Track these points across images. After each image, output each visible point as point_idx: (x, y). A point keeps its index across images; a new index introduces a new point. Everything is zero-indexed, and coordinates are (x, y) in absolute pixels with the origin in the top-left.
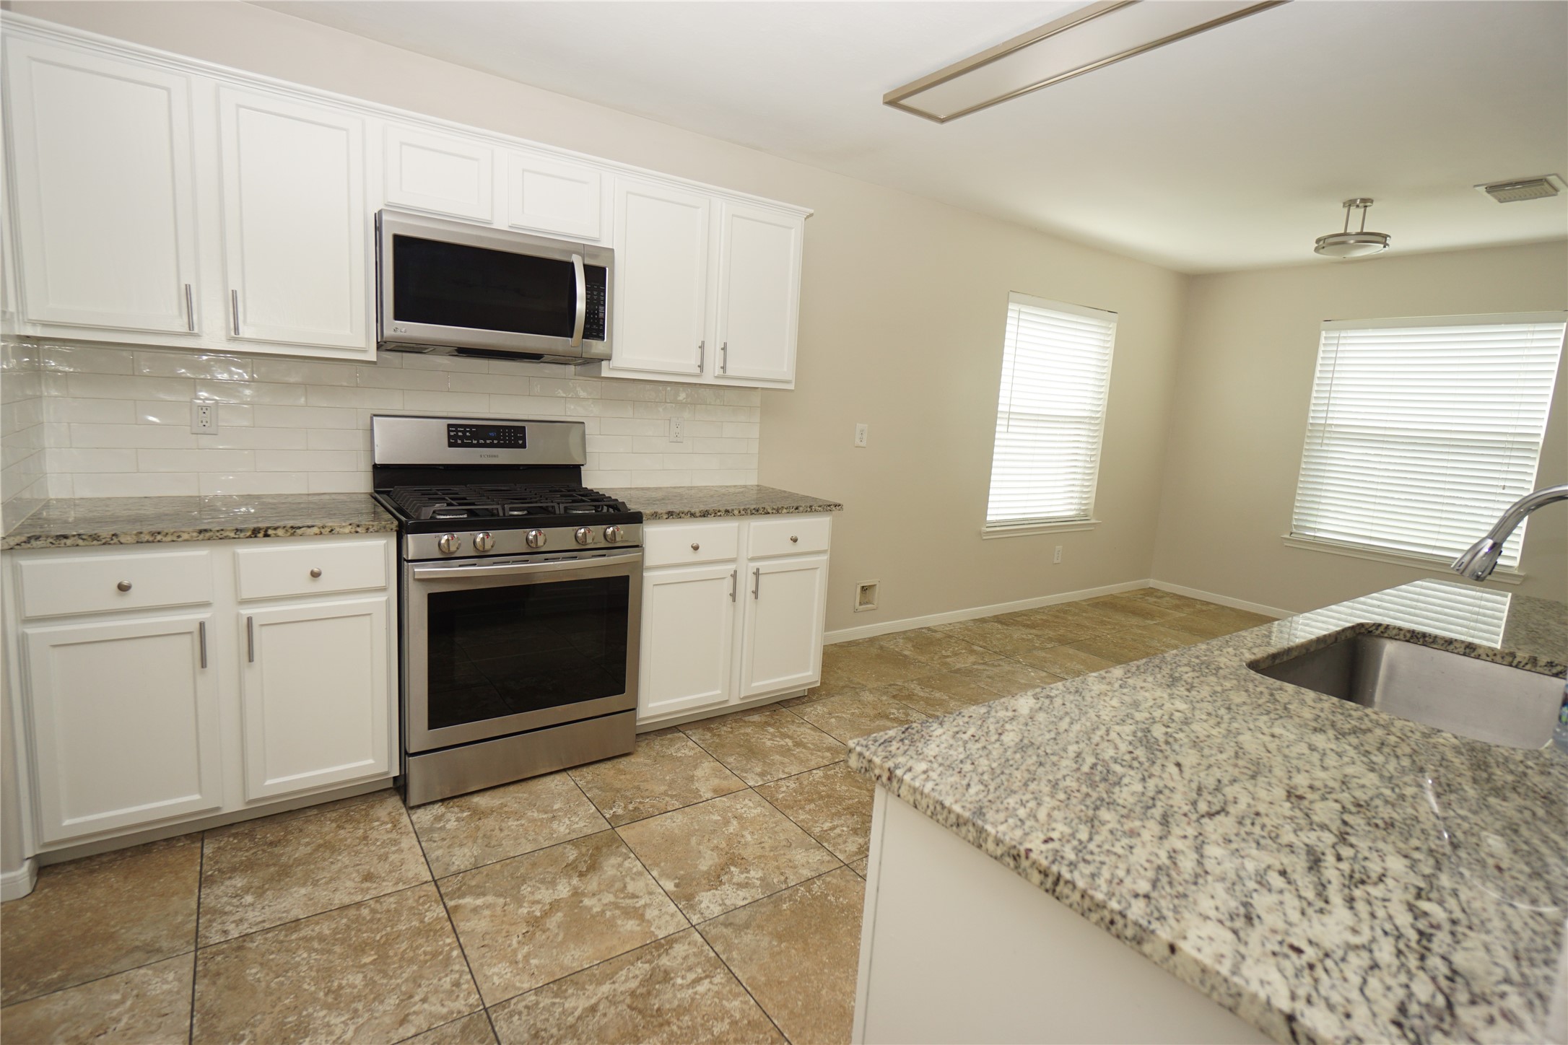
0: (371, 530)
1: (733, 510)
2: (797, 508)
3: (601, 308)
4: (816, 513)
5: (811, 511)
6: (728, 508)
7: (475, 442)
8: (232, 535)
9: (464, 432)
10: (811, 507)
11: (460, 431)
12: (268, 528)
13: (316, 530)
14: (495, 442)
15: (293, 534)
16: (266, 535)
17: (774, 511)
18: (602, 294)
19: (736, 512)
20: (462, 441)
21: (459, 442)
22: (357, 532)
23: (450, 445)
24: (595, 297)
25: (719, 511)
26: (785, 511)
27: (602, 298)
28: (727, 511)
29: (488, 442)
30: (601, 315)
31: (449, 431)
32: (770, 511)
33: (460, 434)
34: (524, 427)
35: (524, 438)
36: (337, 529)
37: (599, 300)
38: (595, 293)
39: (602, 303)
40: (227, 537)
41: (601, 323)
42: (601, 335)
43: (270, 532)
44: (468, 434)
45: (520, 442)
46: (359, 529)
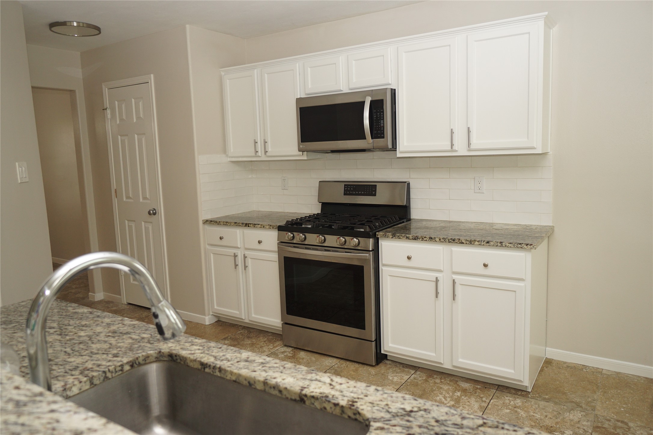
0: (274, 228)
1: (435, 238)
2: (488, 242)
3: (382, 121)
4: (506, 248)
5: (502, 246)
6: (431, 236)
7: (354, 193)
8: (241, 225)
9: (350, 188)
10: (501, 243)
11: (349, 188)
12: (249, 224)
13: (260, 226)
14: (363, 193)
15: (254, 227)
16: (249, 226)
17: (468, 242)
18: (382, 114)
19: (437, 240)
20: (349, 192)
21: (348, 193)
22: (270, 228)
23: (345, 194)
24: (378, 116)
25: (425, 237)
26: (476, 243)
27: (382, 116)
28: (431, 238)
29: (360, 192)
30: (382, 125)
31: (345, 188)
32: (463, 241)
33: (349, 189)
34: (376, 185)
35: (375, 191)
36: (265, 226)
37: (380, 117)
38: (378, 114)
39: (382, 118)
40: (240, 226)
41: (382, 129)
42: (382, 135)
43: (249, 225)
44: (352, 189)
45: (374, 193)
46: (271, 227)
